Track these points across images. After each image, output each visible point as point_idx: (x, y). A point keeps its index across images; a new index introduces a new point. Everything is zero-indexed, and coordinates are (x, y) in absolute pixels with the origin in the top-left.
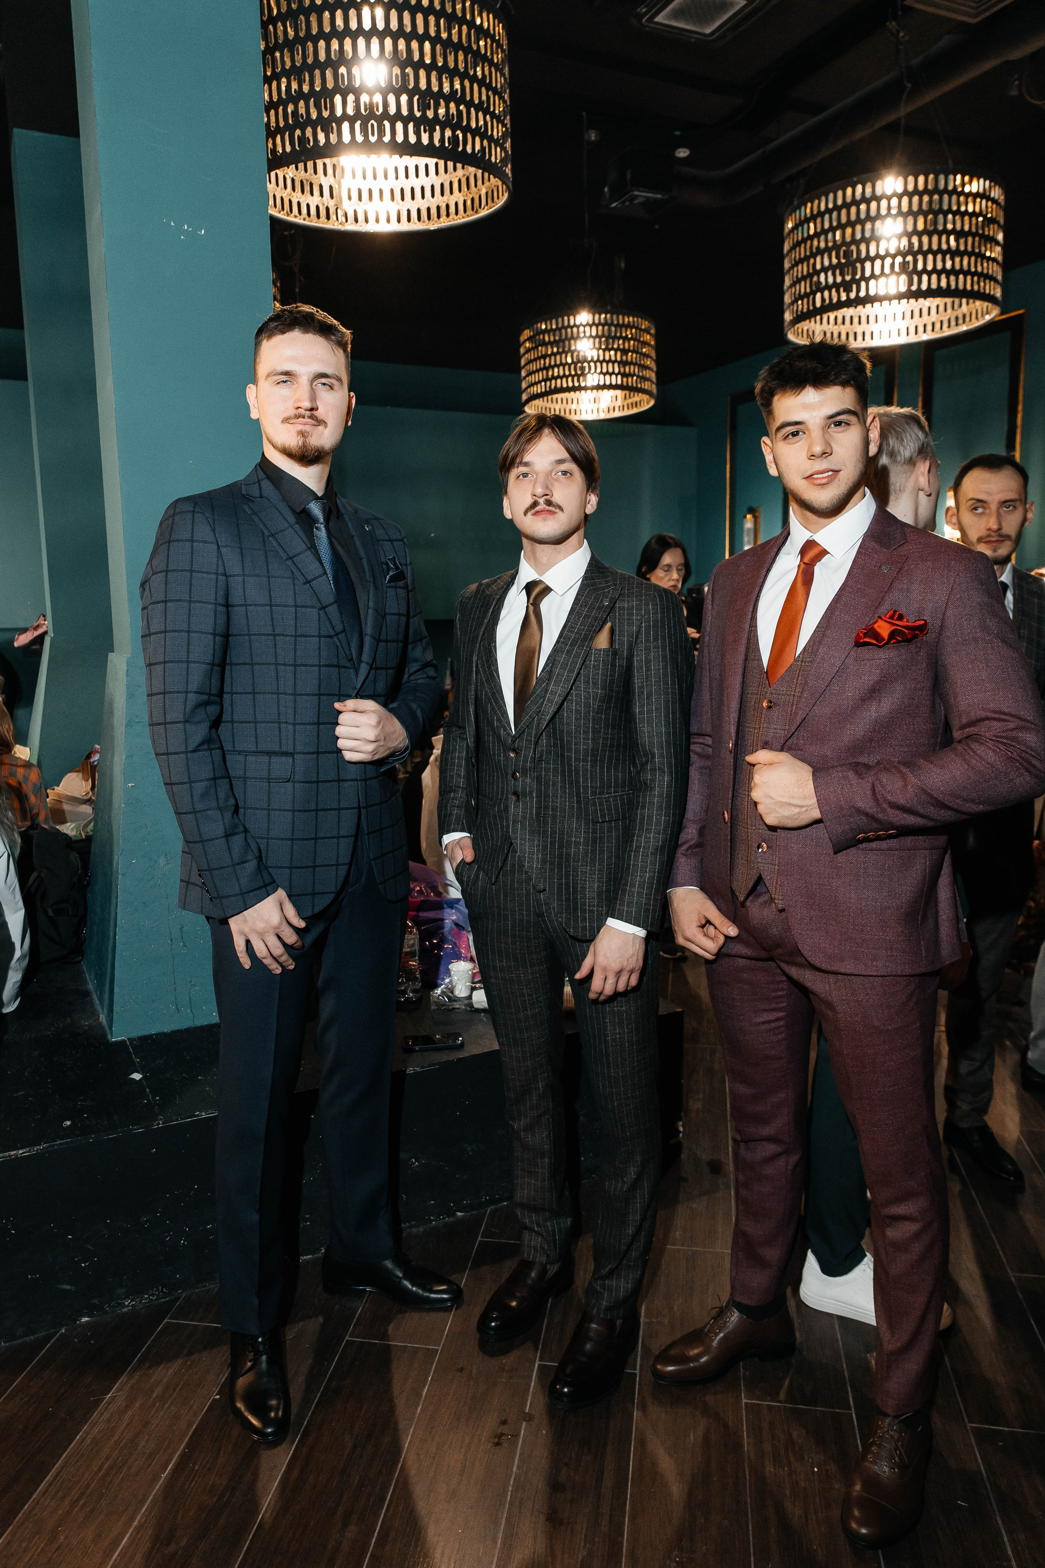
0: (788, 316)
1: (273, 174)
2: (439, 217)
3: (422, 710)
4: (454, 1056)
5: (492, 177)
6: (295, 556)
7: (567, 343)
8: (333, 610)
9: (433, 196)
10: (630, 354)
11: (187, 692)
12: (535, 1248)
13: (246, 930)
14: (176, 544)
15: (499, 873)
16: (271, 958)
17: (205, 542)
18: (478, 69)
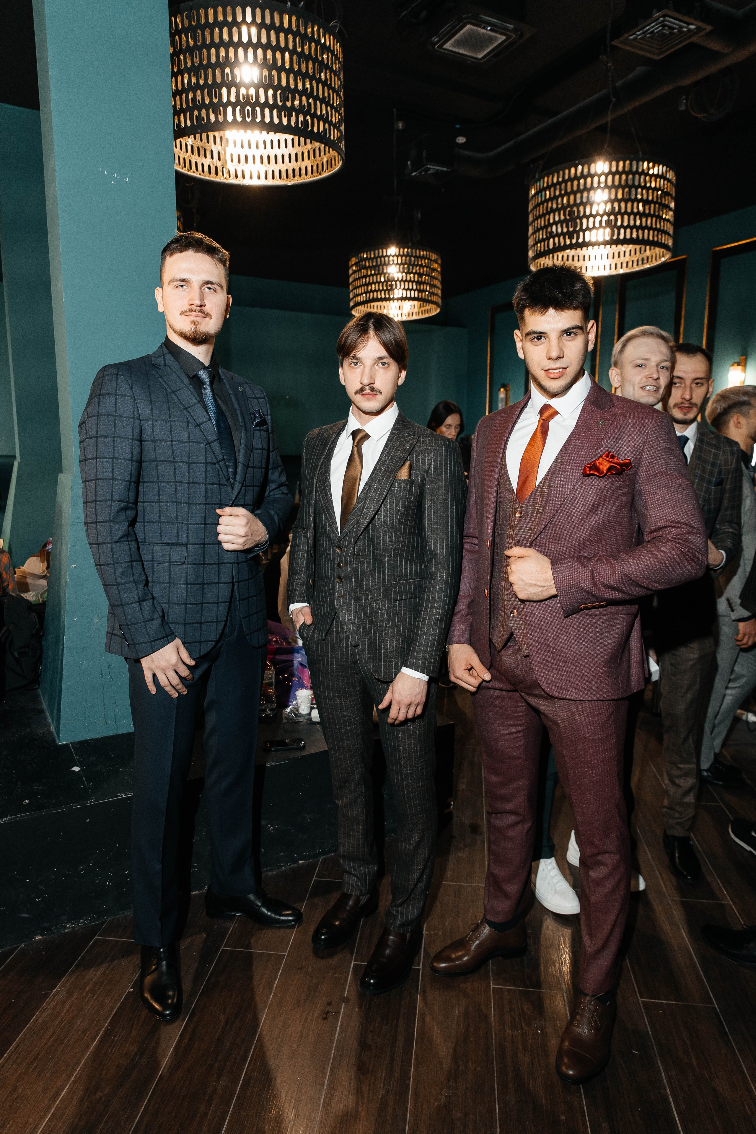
0: (531, 254)
1: (178, 141)
2: (294, 176)
3: (278, 515)
4: (298, 755)
5: (331, 149)
6: (189, 407)
7: (381, 268)
8: (216, 445)
9: (290, 162)
10: (424, 277)
11: (112, 501)
12: (352, 885)
13: (153, 667)
14: (105, 396)
15: (327, 633)
16: (171, 687)
17: (125, 396)
18: (322, 74)
